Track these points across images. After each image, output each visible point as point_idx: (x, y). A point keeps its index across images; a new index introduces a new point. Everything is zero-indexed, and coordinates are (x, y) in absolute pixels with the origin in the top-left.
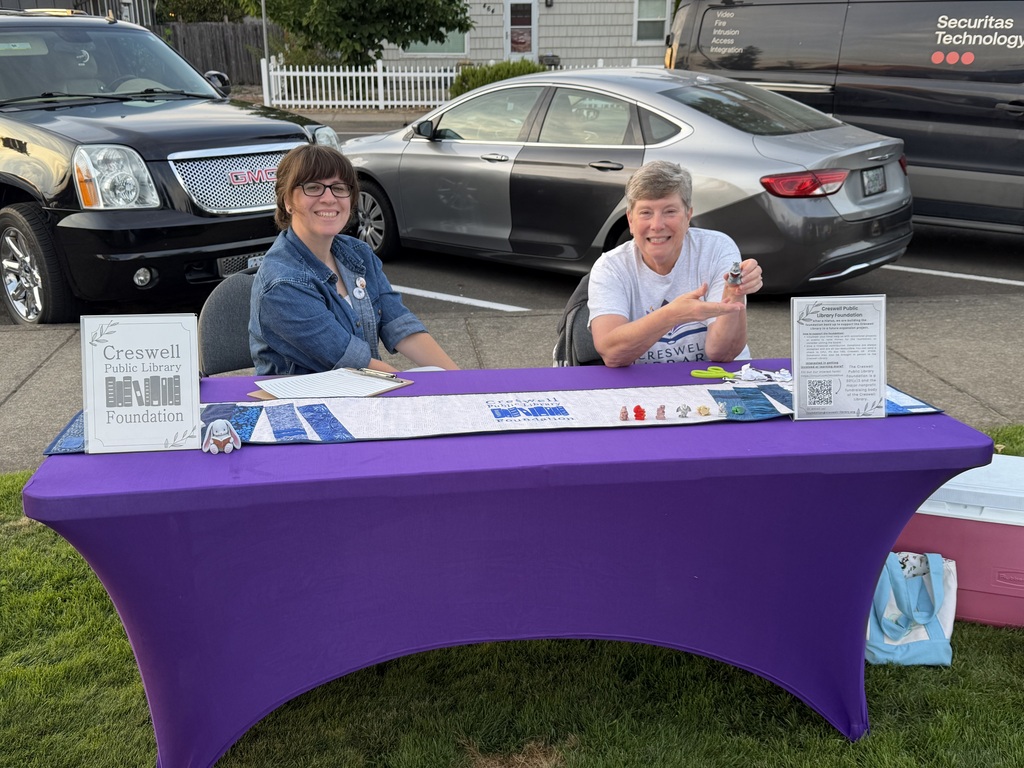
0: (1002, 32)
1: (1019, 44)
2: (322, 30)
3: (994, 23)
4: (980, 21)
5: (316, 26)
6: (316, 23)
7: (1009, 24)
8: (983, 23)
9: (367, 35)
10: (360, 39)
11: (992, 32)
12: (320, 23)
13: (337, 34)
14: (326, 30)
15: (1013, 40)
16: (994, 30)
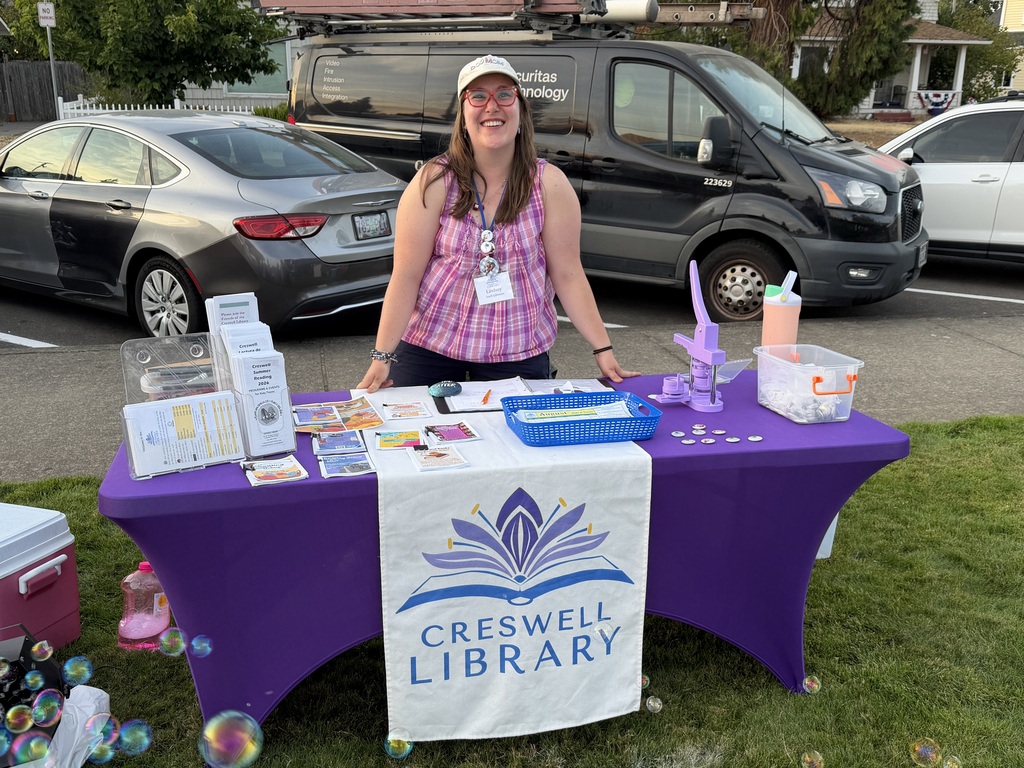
0: (549, 85)
1: (562, 97)
2: (118, 70)
3: (542, 77)
4: (532, 75)
5: (111, 65)
6: (111, 63)
7: (553, 78)
8: (533, 77)
9: (166, 75)
10: (160, 79)
11: (539, 85)
12: (114, 62)
13: (135, 74)
14: (121, 70)
15: (557, 93)
16: (543, 84)
